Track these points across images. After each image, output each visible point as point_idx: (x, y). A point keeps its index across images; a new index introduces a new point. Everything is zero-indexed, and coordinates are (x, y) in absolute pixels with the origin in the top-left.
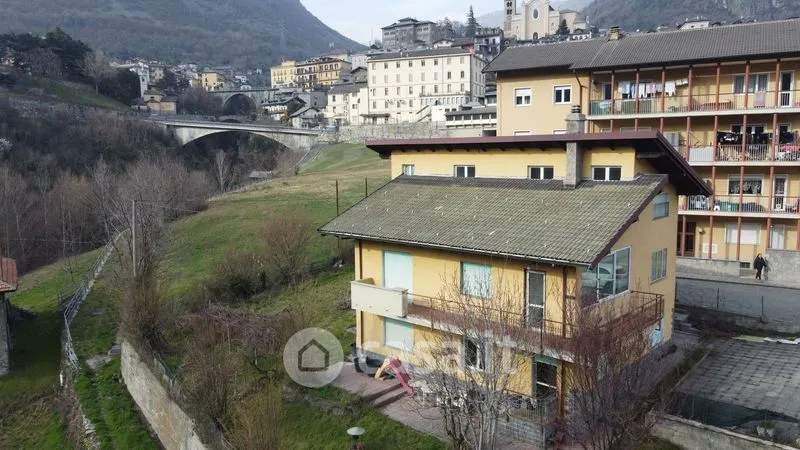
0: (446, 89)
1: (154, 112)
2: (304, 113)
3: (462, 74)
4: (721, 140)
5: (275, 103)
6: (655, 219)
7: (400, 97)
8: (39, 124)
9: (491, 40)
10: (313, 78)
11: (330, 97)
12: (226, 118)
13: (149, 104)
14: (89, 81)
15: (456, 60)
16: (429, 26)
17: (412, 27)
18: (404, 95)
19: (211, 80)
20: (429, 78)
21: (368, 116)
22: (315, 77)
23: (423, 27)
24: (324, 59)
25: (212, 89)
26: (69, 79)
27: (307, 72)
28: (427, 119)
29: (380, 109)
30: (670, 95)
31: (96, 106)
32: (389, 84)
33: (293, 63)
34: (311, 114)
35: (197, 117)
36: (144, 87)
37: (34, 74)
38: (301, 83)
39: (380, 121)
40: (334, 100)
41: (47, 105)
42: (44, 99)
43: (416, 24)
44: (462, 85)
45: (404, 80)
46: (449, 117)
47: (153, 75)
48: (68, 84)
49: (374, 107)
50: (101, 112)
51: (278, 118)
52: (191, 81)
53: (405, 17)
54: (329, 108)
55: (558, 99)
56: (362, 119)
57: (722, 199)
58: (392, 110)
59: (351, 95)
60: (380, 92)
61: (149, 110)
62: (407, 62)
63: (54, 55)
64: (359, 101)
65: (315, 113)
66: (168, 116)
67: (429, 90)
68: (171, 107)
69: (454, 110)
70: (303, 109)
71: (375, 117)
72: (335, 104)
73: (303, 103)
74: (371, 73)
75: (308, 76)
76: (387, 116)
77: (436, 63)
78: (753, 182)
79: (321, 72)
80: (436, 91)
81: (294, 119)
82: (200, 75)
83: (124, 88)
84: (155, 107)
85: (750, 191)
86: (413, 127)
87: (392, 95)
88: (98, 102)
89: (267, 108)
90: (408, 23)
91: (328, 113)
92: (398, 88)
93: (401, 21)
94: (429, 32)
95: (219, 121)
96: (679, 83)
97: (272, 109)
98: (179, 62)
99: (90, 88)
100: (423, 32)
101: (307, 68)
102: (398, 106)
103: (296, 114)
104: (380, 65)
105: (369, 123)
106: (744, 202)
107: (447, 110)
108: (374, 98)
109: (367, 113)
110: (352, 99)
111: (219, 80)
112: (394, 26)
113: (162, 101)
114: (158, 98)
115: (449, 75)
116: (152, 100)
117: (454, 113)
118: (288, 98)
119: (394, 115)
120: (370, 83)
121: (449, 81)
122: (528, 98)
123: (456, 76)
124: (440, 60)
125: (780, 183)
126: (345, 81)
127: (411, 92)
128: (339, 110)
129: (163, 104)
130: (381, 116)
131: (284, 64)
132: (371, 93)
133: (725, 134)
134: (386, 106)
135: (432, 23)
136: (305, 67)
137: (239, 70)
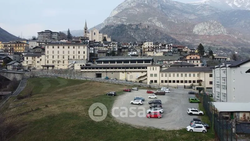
0: (78, 57)
2: (13, 64)
3: (84, 52)
7: (59, 59)
9: (86, 41)
10: (12, 49)
15: (82, 47)
16: (56, 34)
17: (50, 33)
18: (61, 58)
20: (71, 53)
21: (45, 66)
22: (13, 49)
23: (54, 34)
24: (17, 42)
27: (9, 46)
28: (72, 68)
29: (51, 63)
32: (54, 54)
34: (17, 64)
39: (50, 68)
43: (51, 33)
44: (84, 56)
45: (61, 53)
46: (82, 68)
49: (48, 62)
53: (47, 30)
56: (42, 68)
58: (56, 64)
59: (37, 57)
60: (51, 57)
62: (62, 46)
64: (41, 60)
65: (18, 64)
67: (71, 57)
69: (84, 65)
71: (48, 67)
74: (47, 49)
75: (9, 48)
76: (53, 66)
77: (74, 48)
79: (16, 46)
80: (74, 58)
81: (8, 66)
86: (66, 71)
87: (56, 58)
90: (48, 32)
91: (24, 64)
92: (58, 56)
93: (45, 31)
94: (56, 35)
100: (54, 35)
101: (9, 45)
102: (58, 63)
104: (51, 47)
105: (45, 69)
107: (81, 65)
108: (48, 59)
109: (44, 65)
110: (37, 59)
112: (42, 32)
115: (79, 52)
117: (83, 67)
118: (4, 57)
119: (56, 66)
120: (46, 53)
121: (79, 55)
123: (82, 53)
124: (75, 47)
126: (29, 51)
127: (63, 58)
128: (30, 63)
130: (50, 66)
132: (46, 57)
134: (53, 63)
135: (57, 33)
136: (8, 45)
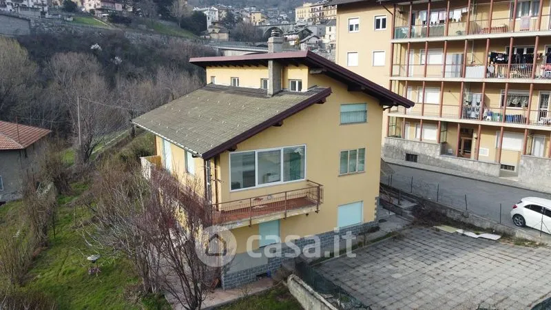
1: (213, 40)
4: (494, 60)
5: (291, 33)
6: (342, 124)
8: (139, 48)
11: (327, 28)
12: (259, 44)
13: (211, 35)
14: (174, 19)
19: (257, 18)
25: (257, 24)
26: (162, 18)
30: (457, 21)
31: (177, 36)
33: (310, 4)
35: (241, 43)
36: (209, 23)
37: (143, 16)
38: (314, 19)
40: (330, 30)
41: (148, 36)
42: (147, 32)
47: (221, 15)
48: (163, 22)
50: (179, 40)
51: (292, 43)
52: (244, 19)
54: (327, 36)
55: (378, 27)
57: (495, 111)
61: (210, 39)
63: (154, 4)
66: (222, 42)
68: (225, 36)
70: (309, 37)
72: (330, 33)
73: (310, 32)
78: (521, 97)
82: (251, 14)
83: (197, 24)
84: (215, 36)
85: (519, 105)
88: (180, 34)
89: (287, 36)
95: (254, 46)
96: (464, 10)
97: (289, 37)
98: (245, 6)
99: (174, 24)
103: (302, 41)
106: (507, 114)
111: (262, 17)
113: (220, 32)
114: (217, 30)
116: (214, 32)
122: (357, 26)
125: (544, 99)
129: (220, 34)
131: (304, 5)
133: (497, 54)
137: (283, 10)
